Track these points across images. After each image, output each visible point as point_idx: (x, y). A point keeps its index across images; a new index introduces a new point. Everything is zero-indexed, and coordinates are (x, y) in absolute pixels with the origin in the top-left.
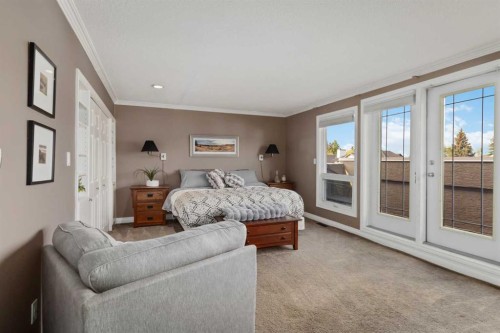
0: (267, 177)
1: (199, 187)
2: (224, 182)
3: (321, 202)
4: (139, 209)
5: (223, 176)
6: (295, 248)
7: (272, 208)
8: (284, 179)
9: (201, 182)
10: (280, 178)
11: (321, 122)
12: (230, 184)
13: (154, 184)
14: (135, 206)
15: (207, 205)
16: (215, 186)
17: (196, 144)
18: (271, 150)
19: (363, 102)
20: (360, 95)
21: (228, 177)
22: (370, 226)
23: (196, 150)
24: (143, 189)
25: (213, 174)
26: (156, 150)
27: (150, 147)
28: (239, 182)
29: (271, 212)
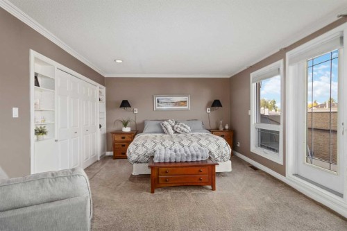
0: (213, 126)
1: (156, 132)
2: (174, 130)
3: (254, 148)
4: (116, 147)
5: (173, 124)
6: (213, 189)
7: (194, 153)
8: (227, 127)
9: (157, 129)
10: (224, 127)
11: (253, 78)
12: (178, 131)
13: (127, 130)
14: (114, 145)
15: (145, 147)
16: (166, 132)
17: (158, 102)
18: (216, 104)
19: (288, 54)
20: (285, 49)
21: (176, 126)
22: (297, 175)
23: (158, 106)
24: (120, 133)
25: (165, 123)
26: (130, 106)
27: (125, 104)
28: (185, 130)
29: (192, 156)
